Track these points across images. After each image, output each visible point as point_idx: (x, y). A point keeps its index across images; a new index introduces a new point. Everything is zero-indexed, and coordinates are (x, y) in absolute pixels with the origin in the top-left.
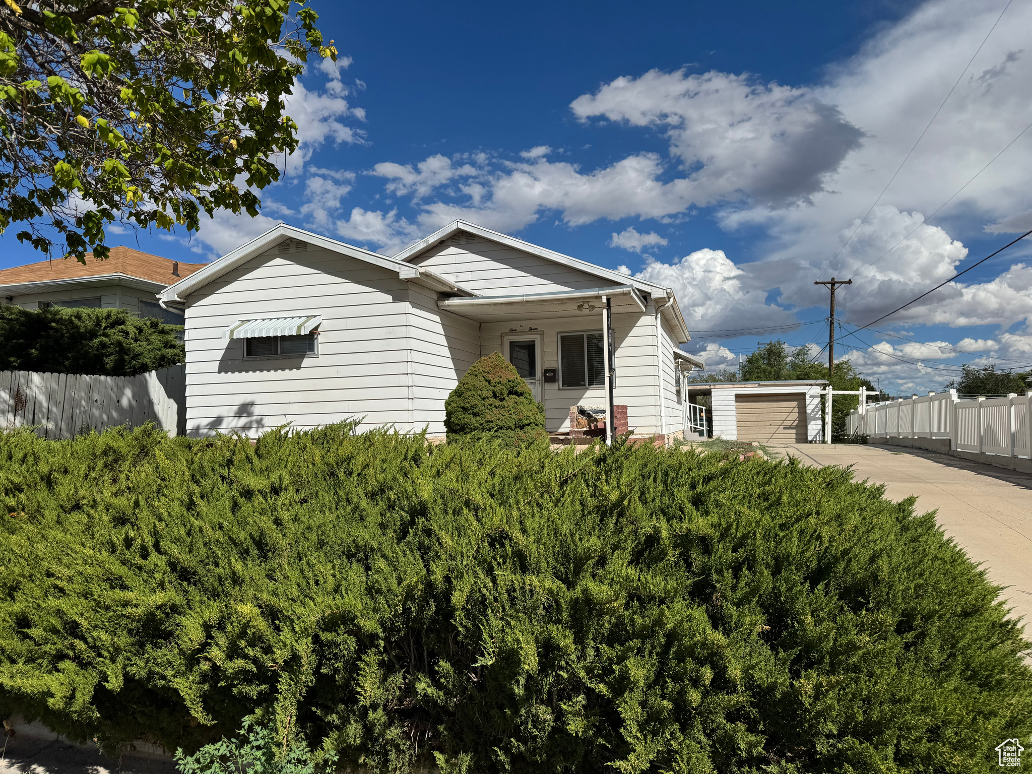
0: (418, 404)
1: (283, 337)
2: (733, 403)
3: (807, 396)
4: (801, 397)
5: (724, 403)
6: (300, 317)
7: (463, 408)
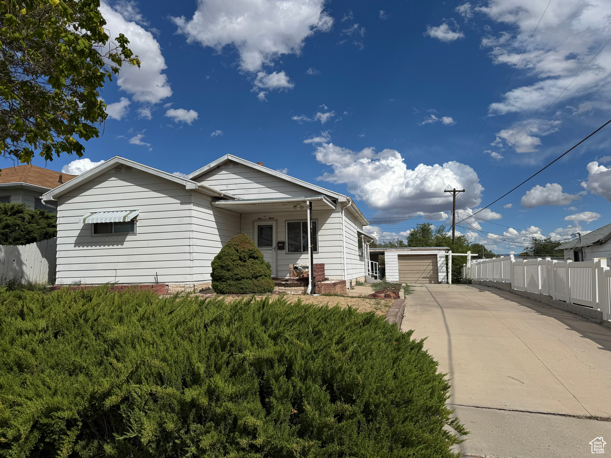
0: (196, 263)
1: (115, 223)
2: (397, 260)
3: (438, 256)
4: (435, 257)
5: (391, 260)
6: (126, 211)
7: (221, 266)
